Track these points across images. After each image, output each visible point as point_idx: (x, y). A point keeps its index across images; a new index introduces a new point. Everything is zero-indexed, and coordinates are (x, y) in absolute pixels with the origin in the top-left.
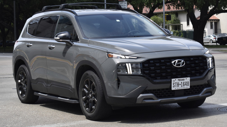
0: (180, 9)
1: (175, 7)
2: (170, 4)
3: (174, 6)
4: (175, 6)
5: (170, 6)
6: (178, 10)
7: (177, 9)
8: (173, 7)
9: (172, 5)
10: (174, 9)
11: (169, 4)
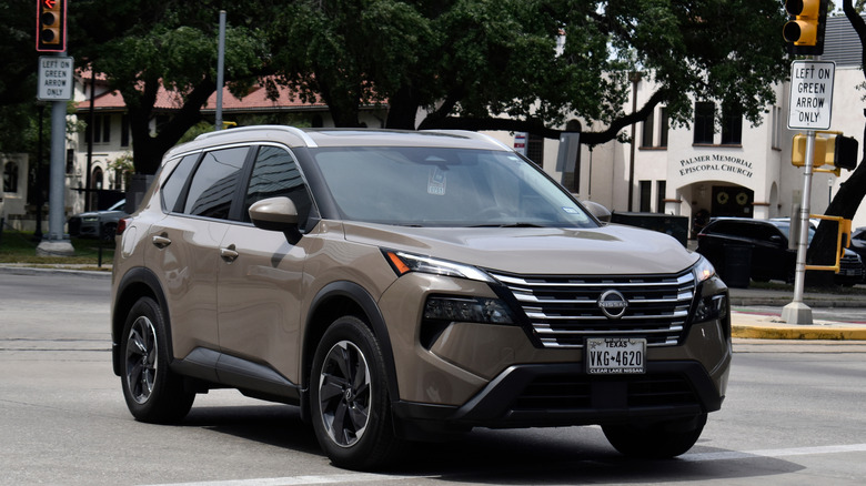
0: (317, 103)
1: (297, 94)
2: (277, 80)
3: (293, 87)
4: (298, 87)
5: (279, 87)
6: (308, 104)
7: (304, 102)
8: (291, 94)
9: (285, 84)
10: (292, 100)
11: (274, 77)
